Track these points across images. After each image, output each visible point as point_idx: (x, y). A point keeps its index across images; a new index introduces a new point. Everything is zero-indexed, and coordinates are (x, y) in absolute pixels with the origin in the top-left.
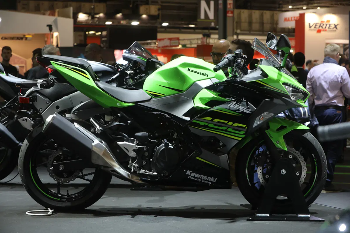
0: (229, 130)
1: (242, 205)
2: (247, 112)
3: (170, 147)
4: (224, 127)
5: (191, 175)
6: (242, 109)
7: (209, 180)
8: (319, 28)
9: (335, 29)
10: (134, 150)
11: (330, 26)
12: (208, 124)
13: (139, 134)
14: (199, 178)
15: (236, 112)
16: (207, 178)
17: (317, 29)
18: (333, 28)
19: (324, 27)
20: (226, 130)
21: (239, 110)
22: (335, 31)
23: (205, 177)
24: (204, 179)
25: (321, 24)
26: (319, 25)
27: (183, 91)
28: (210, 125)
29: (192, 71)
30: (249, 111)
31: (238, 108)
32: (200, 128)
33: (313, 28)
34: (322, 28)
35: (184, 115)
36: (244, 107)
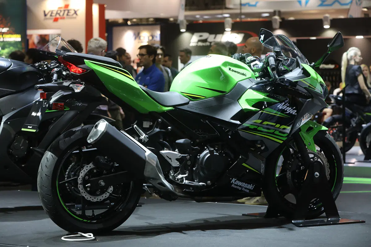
0: (277, 133)
1: (243, 215)
2: (293, 113)
3: (215, 153)
4: (272, 130)
5: (235, 183)
6: (289, 110)
7: (248, 188)
8: (56, 15)
9: (75, 15)
10: (177, 159)
11: (68, 12)
12: (257, 127)
13: (181, 141)
14: (240, 186)
15: (283, 113)
16: (247, 186)
17: (54, 17)
18: (73, 15)
19: (61, 14)
20: (273, 133)
21: (286, 111)
22: (75, 18)
23: (246, 184)
24: (245, 186)
25: (58, 11)
26: (55, 12)
27: (226, 92)
28: (259, 129)
29: (233, 71)
30: (295, 112)
31: (285, 110)
32: (249, 132)
33: (48, 16)
34: (60, 15)
35: (232, 118)
36: (291, 108)
